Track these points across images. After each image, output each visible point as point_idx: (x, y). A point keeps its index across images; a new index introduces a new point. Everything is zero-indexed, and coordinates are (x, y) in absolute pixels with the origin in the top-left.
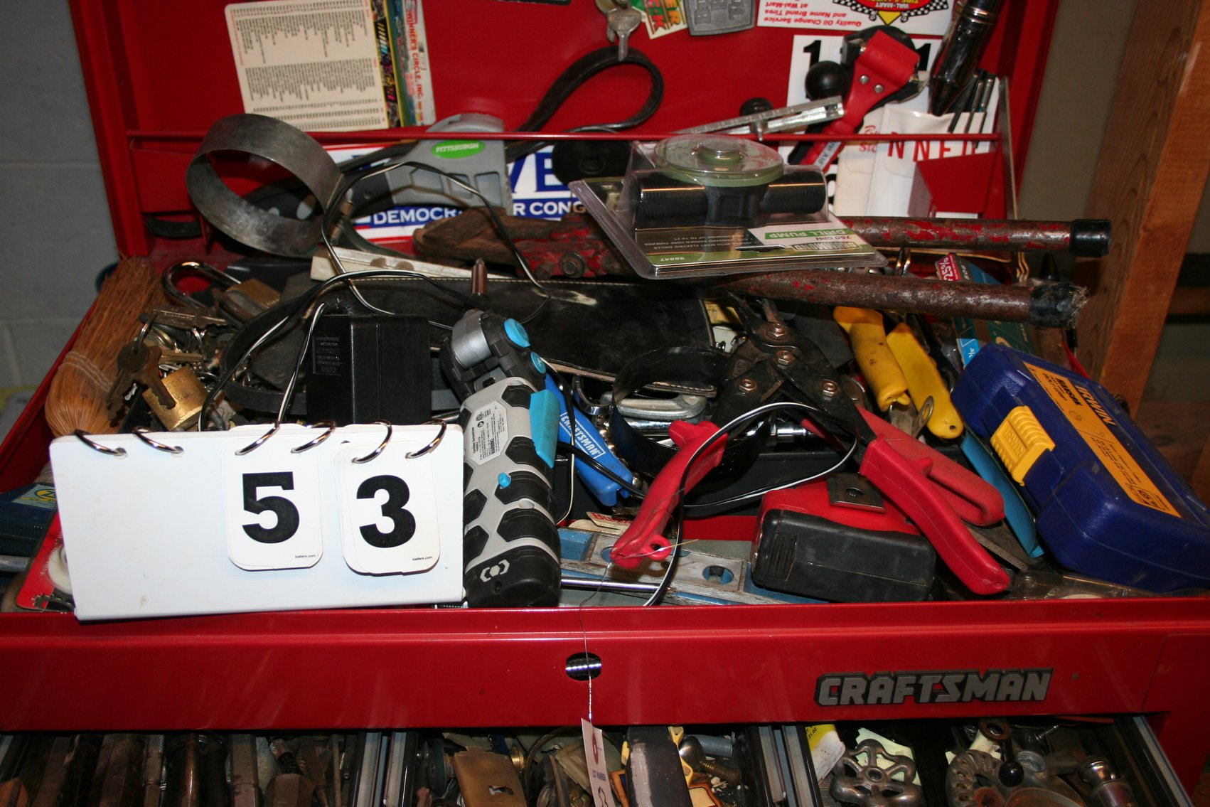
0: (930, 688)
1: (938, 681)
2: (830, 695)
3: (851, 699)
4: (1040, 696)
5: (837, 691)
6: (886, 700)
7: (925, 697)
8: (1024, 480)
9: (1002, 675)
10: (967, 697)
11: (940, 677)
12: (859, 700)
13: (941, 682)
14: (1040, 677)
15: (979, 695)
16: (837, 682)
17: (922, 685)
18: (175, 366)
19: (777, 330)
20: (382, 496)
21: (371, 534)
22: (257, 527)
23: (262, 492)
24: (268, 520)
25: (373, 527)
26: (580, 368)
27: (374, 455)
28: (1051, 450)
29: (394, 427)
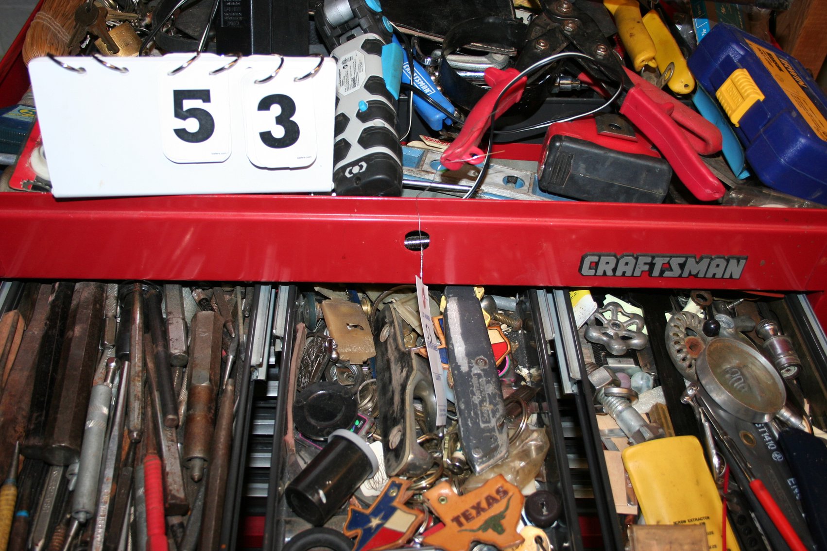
0: (660, 266)
1: (666, 262)
2: (590, 268)
3: (605, 272)
4: (736, 276)
5: (595, 265)
6: (629, 274)
7: (656, 273)
8: (739, 122)
9: (712, 259)
10: (685, 274)
11: (668, 259)
12: (610, 273)
13: (669, 263)
14: (738, 262)
15: (694, 273)
16: (595, 259)
17: (655, 264)
18: (118, 23)
19: (565, 6)
20: (276, 110)
21: (267, 138)
22: (184, 130)
23: (188, 104)
24: (192, 125)
25: (269, 133)
26: (419, 31)
27: (270, 78)
28: (761, 100)
29: (286, 58)
